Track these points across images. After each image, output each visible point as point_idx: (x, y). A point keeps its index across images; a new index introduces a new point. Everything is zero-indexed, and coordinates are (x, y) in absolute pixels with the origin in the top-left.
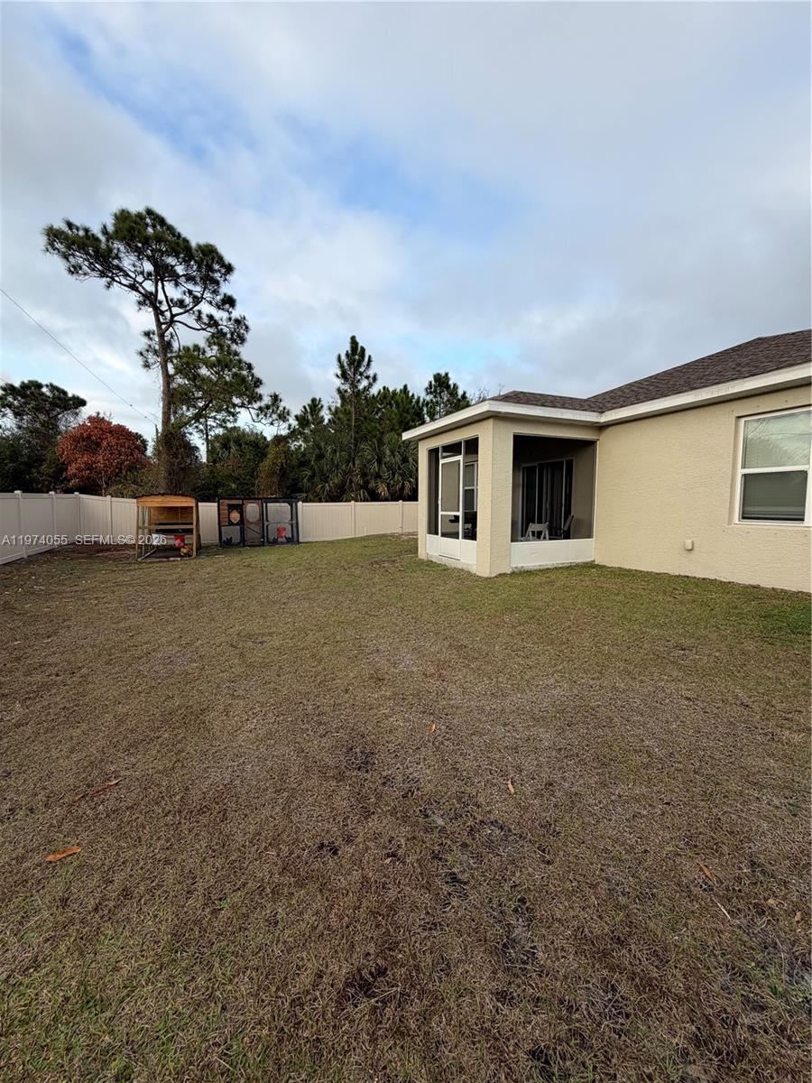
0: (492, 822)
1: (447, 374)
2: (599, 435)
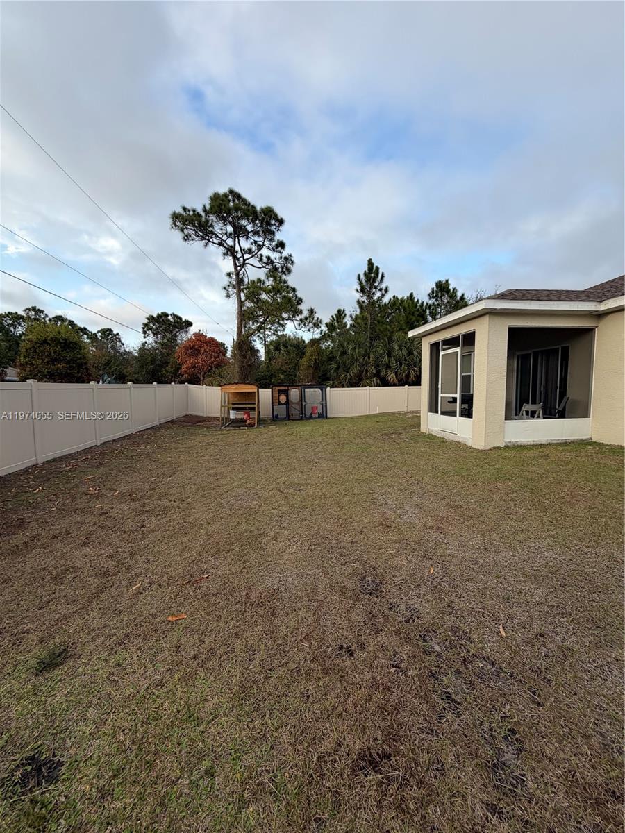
0: (484, 658)
1: (447, 281)
2: (598, 323)
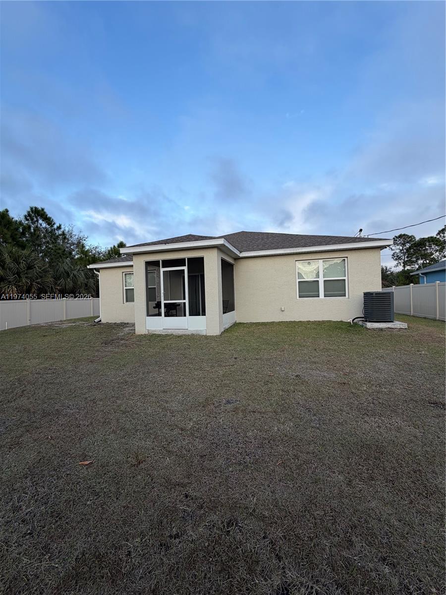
2: (235, 262)
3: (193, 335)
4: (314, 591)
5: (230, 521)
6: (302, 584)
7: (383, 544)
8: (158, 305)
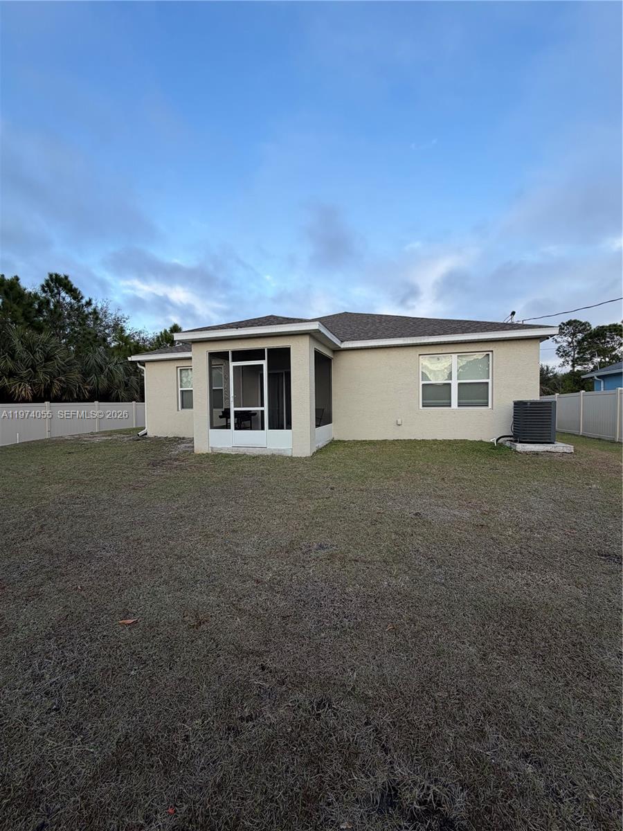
2: (333, 355)
3: (273, 455)
4: (431, 792)
5: (322, 701)
6: (415, 783)
7: (526, 736)
8: (226, 414)
